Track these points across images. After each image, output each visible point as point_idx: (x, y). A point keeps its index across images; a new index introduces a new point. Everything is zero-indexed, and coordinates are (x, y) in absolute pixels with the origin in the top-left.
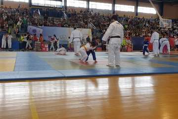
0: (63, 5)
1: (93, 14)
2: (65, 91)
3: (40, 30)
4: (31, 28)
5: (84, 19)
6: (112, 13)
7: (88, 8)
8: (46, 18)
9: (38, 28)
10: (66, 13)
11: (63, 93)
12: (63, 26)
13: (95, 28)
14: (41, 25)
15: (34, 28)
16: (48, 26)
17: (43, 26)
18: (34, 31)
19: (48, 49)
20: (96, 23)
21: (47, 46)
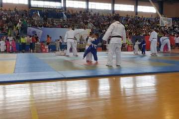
1: (92, 14)
2: (66, 92)
3: (39, 32)
4: (30, 29)
5: (83, 19)
7: (88, 9)
8: (45, 19)
11: (64, 94)
12: (62, 27)
13: (95, 28)
14: (41, 27)
15: (33, 29)
16: (48, 27)
17: (43, 27)
18: (34, 32)
19: (48, 51)
20: (95, 23)
21: (47, 47)
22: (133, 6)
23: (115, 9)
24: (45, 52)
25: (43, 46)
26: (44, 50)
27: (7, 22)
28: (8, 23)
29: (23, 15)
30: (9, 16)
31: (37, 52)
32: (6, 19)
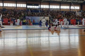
0: (39, 7)
3: (30, 18)
6: (59, 9)
8: (32, 13)
9: (29, 17)
10: (40, 11)
13: (51, 16)
16: (33, 16)
17: (31, 16)
18: (28, 18)
19: (32, 25)
21: (32, 24)
22: (69, 7)
23: (61, 8)
24: (31, 25)
27: (19, 14)
29: (24, 12)
30: (19, 12)
31: (29, 25)
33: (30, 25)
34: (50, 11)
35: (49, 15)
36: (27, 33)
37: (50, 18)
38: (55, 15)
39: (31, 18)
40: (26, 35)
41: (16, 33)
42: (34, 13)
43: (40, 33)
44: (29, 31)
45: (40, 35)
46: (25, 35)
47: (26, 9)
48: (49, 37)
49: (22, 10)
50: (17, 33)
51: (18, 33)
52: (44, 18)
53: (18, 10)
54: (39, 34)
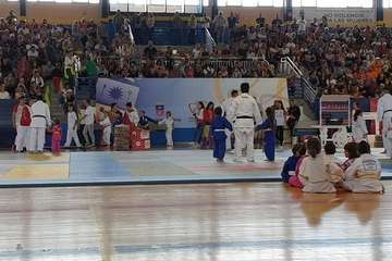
3: (130, 89)
4: (106, 84)
5: (268, 46)
6: (373, 16)
10: (211, 30)
12: (198, 75)
13: (299, 74)
15: (113, 83)
16: (156, 76)
17: (140, 78)
19: (148, 144)
20: (308, 57)
21: (145, 136)
24: (142, 148)
25: (134, 133)
26: (138, 144)
28: (44, 67)
29: (84, 40)
30: (43, 45)
32: (36, 54)
33: (131, 148)
34: (295, 27)
35: (289, 64)
36: (109, 213)
37: (297, 85)
38: (338, 64)
39: (135, 90)
40: (96, 229)
41: (17, 216)
42: (164, 49)
43: (214, 217)
44: (120, 196)
45: (214, 228)
46: (91, 230)
47: (98, 20)
48: (288, 244)
49: (66, 29)
50: (27, 211)
51: (35, 215)
52: (245, 88)
53: (35, 28)
54: (207, 223)
